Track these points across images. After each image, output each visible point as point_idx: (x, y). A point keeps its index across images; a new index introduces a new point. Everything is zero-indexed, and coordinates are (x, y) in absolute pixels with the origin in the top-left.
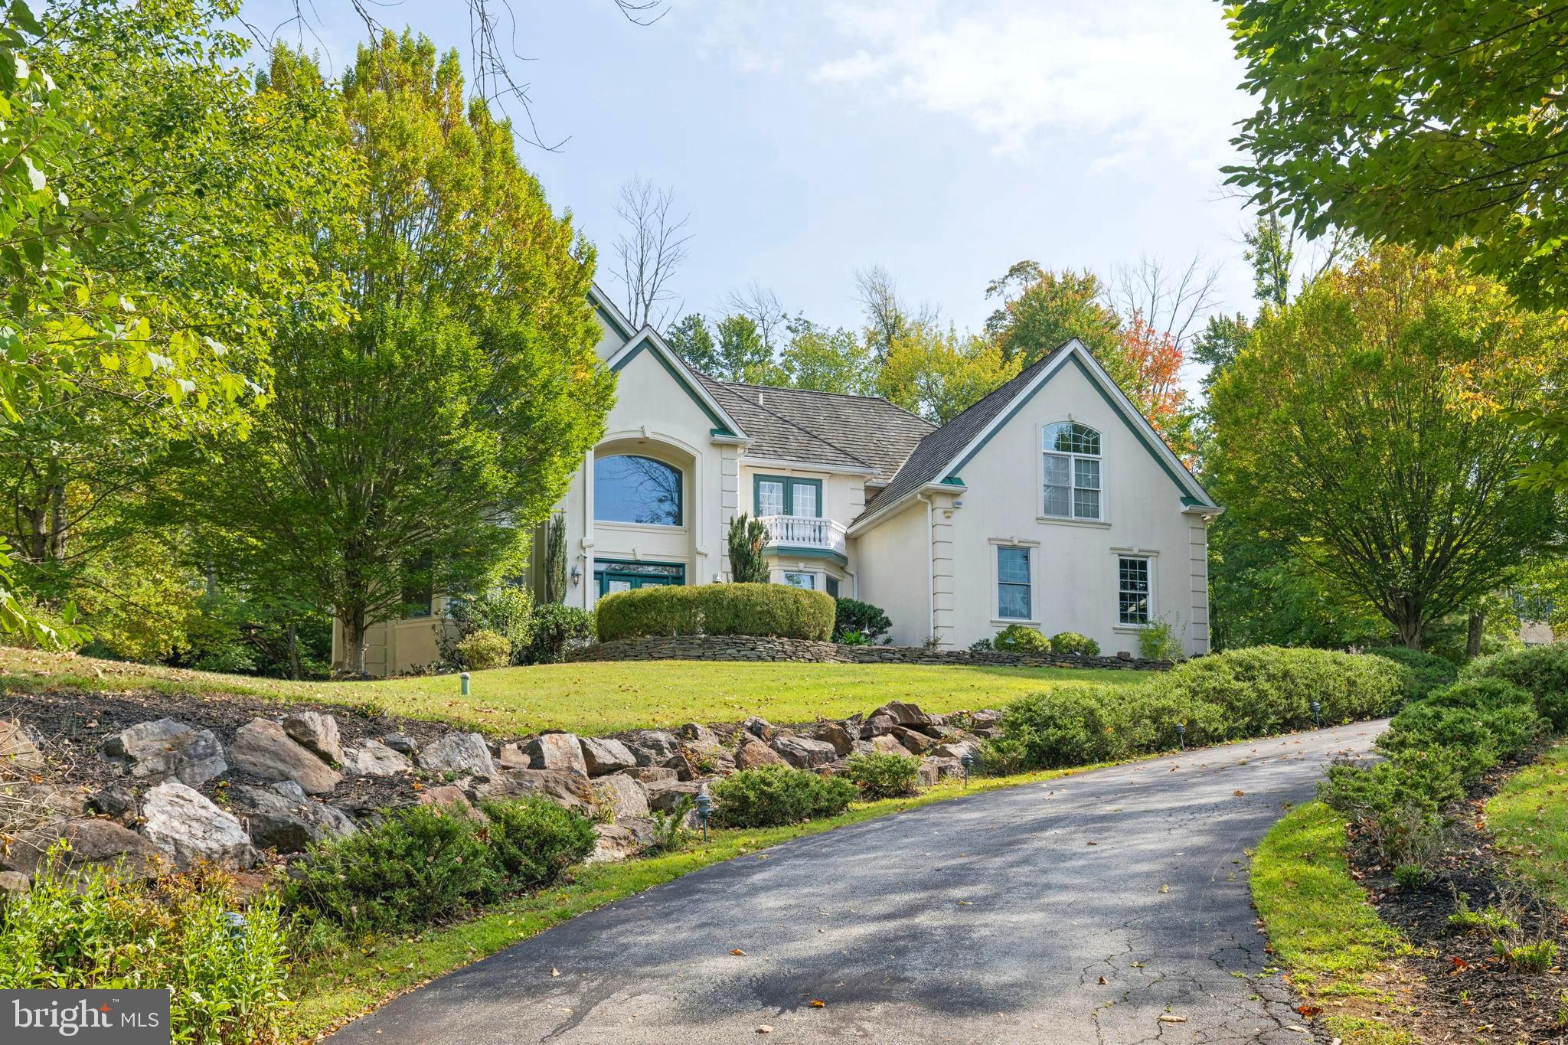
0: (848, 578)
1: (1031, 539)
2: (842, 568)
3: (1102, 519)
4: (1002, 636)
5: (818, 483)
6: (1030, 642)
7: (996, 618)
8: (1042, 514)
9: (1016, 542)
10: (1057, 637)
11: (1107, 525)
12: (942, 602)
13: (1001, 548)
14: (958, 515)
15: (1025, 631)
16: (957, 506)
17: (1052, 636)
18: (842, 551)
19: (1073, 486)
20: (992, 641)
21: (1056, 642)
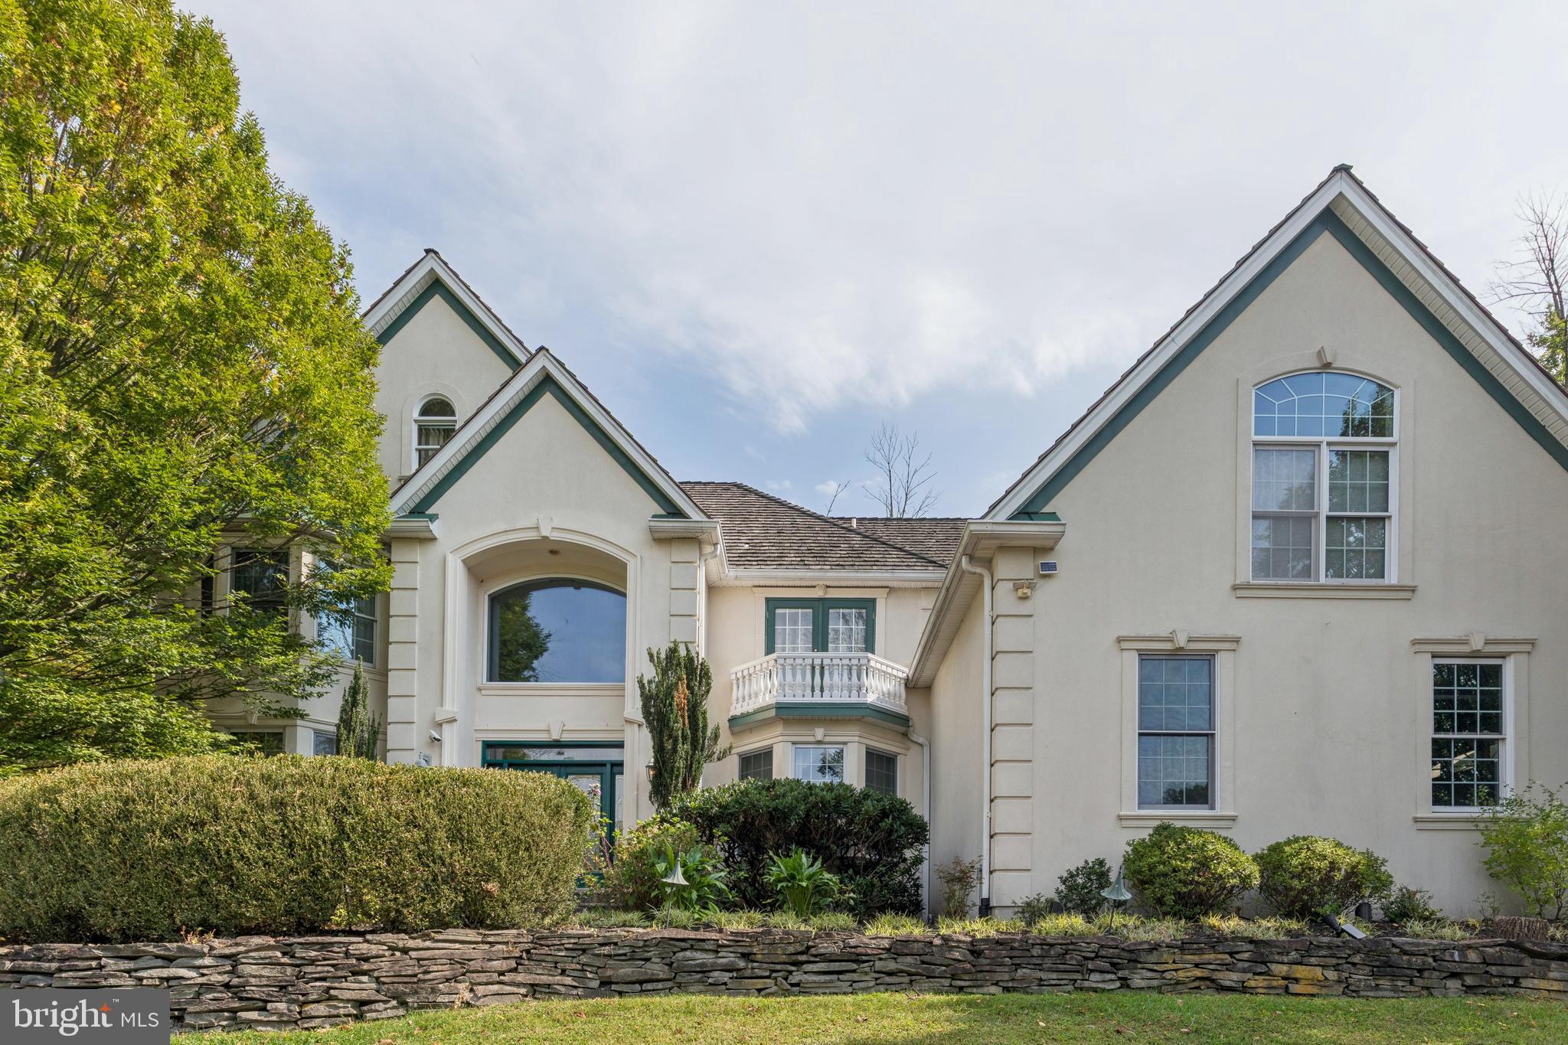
0: (914, 748)
1: (1218, 633)
2: (905, 735)
3: (1392, 577)
4: (1139, 851)
5: (869, 605)
6: (1204, 864)
7: (1131, 808)
8: (1246, 574)
9: (1181, 641)
10: (1276, 848)
11: (1407, 591)
12: (1007, 780)
13: (1144, 657)
14: (1046, 594)
15: (1196, 841)
16: (1048, 570)
17: (1261, 845)
18: (899, 706)
19: (1324, 510)
20: (1115, 866)
21: (1272, 860)
